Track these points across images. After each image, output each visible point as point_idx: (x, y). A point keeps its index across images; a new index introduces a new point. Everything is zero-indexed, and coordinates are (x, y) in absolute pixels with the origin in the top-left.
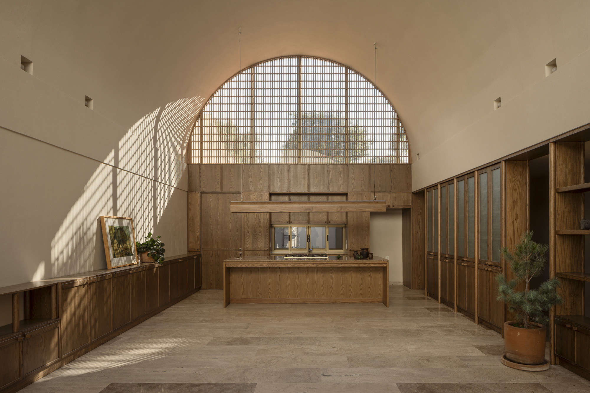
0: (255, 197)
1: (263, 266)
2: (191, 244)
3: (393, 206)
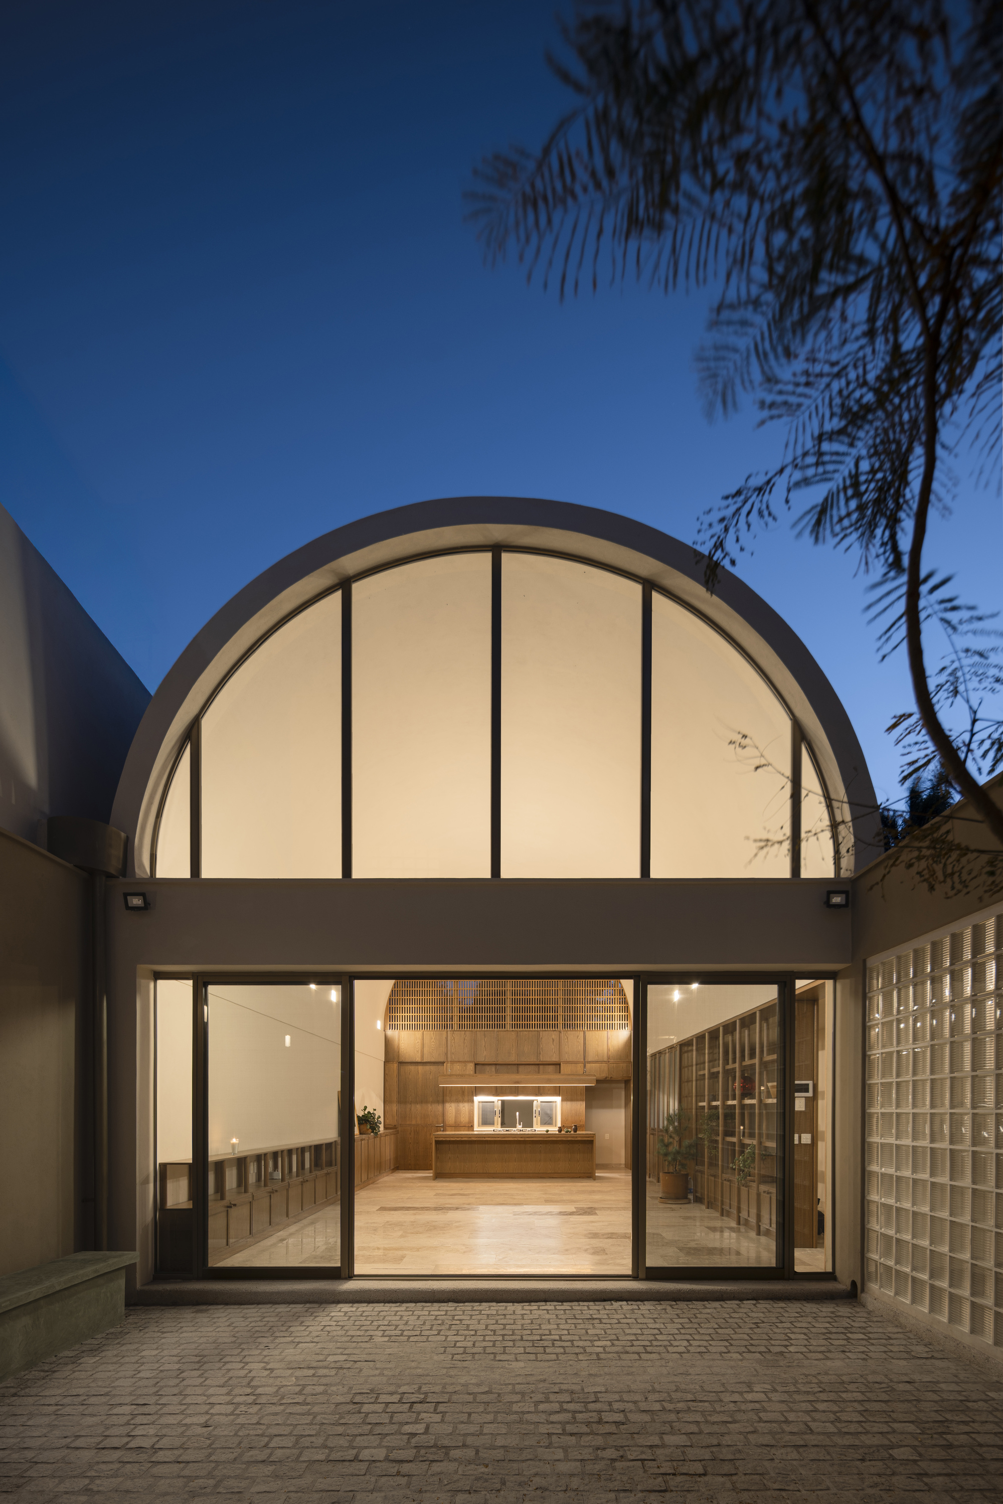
0: (458, 1067)
2: (388, 1119)
3: (612, 1077)
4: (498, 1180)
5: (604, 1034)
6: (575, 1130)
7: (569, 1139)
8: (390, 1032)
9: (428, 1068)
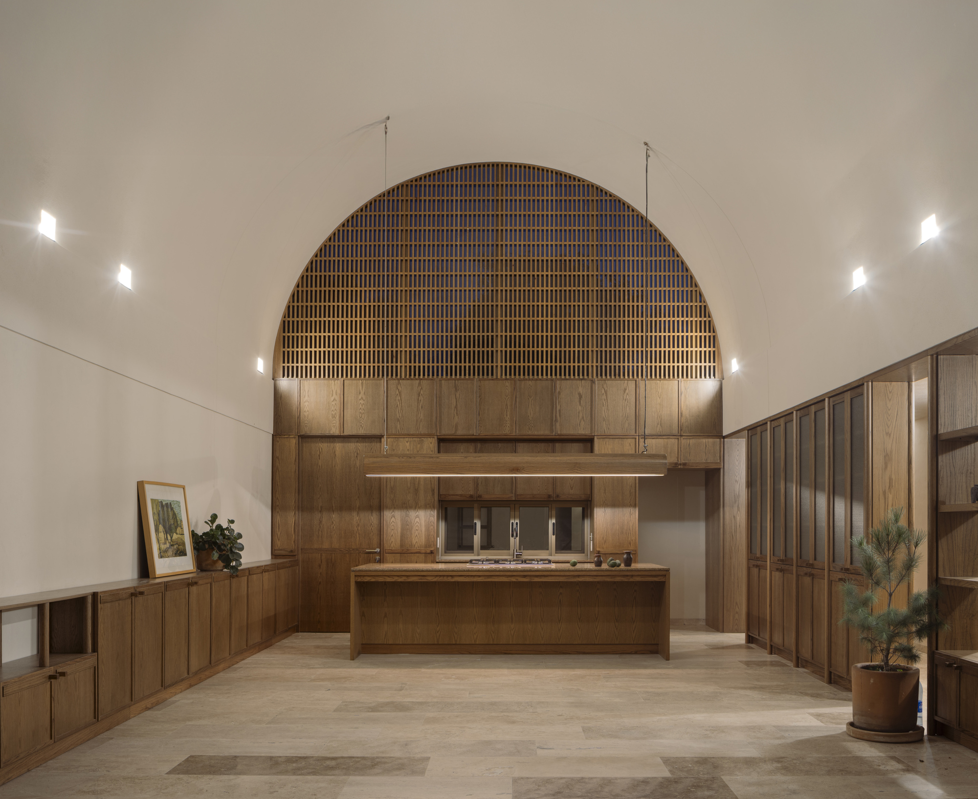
0: (408, 444)
1: (427, 580)
2: (279, 540)
3: (685, 464)
4: (477, 657)
5: (671, 385)
6: (628, 562)
7: (618, 579)
8: (285, 383)
9: (352, 446)
